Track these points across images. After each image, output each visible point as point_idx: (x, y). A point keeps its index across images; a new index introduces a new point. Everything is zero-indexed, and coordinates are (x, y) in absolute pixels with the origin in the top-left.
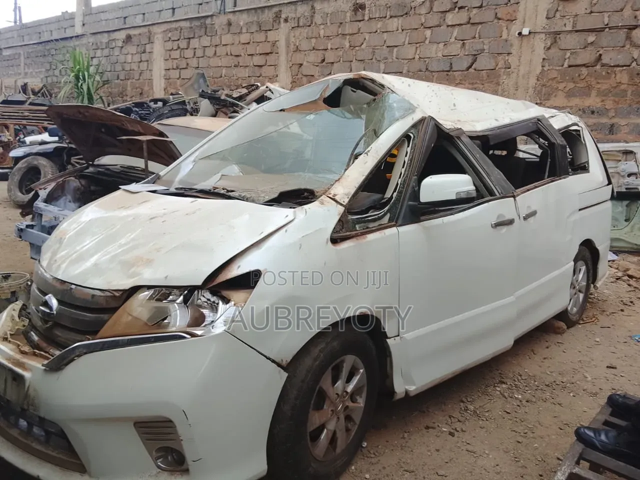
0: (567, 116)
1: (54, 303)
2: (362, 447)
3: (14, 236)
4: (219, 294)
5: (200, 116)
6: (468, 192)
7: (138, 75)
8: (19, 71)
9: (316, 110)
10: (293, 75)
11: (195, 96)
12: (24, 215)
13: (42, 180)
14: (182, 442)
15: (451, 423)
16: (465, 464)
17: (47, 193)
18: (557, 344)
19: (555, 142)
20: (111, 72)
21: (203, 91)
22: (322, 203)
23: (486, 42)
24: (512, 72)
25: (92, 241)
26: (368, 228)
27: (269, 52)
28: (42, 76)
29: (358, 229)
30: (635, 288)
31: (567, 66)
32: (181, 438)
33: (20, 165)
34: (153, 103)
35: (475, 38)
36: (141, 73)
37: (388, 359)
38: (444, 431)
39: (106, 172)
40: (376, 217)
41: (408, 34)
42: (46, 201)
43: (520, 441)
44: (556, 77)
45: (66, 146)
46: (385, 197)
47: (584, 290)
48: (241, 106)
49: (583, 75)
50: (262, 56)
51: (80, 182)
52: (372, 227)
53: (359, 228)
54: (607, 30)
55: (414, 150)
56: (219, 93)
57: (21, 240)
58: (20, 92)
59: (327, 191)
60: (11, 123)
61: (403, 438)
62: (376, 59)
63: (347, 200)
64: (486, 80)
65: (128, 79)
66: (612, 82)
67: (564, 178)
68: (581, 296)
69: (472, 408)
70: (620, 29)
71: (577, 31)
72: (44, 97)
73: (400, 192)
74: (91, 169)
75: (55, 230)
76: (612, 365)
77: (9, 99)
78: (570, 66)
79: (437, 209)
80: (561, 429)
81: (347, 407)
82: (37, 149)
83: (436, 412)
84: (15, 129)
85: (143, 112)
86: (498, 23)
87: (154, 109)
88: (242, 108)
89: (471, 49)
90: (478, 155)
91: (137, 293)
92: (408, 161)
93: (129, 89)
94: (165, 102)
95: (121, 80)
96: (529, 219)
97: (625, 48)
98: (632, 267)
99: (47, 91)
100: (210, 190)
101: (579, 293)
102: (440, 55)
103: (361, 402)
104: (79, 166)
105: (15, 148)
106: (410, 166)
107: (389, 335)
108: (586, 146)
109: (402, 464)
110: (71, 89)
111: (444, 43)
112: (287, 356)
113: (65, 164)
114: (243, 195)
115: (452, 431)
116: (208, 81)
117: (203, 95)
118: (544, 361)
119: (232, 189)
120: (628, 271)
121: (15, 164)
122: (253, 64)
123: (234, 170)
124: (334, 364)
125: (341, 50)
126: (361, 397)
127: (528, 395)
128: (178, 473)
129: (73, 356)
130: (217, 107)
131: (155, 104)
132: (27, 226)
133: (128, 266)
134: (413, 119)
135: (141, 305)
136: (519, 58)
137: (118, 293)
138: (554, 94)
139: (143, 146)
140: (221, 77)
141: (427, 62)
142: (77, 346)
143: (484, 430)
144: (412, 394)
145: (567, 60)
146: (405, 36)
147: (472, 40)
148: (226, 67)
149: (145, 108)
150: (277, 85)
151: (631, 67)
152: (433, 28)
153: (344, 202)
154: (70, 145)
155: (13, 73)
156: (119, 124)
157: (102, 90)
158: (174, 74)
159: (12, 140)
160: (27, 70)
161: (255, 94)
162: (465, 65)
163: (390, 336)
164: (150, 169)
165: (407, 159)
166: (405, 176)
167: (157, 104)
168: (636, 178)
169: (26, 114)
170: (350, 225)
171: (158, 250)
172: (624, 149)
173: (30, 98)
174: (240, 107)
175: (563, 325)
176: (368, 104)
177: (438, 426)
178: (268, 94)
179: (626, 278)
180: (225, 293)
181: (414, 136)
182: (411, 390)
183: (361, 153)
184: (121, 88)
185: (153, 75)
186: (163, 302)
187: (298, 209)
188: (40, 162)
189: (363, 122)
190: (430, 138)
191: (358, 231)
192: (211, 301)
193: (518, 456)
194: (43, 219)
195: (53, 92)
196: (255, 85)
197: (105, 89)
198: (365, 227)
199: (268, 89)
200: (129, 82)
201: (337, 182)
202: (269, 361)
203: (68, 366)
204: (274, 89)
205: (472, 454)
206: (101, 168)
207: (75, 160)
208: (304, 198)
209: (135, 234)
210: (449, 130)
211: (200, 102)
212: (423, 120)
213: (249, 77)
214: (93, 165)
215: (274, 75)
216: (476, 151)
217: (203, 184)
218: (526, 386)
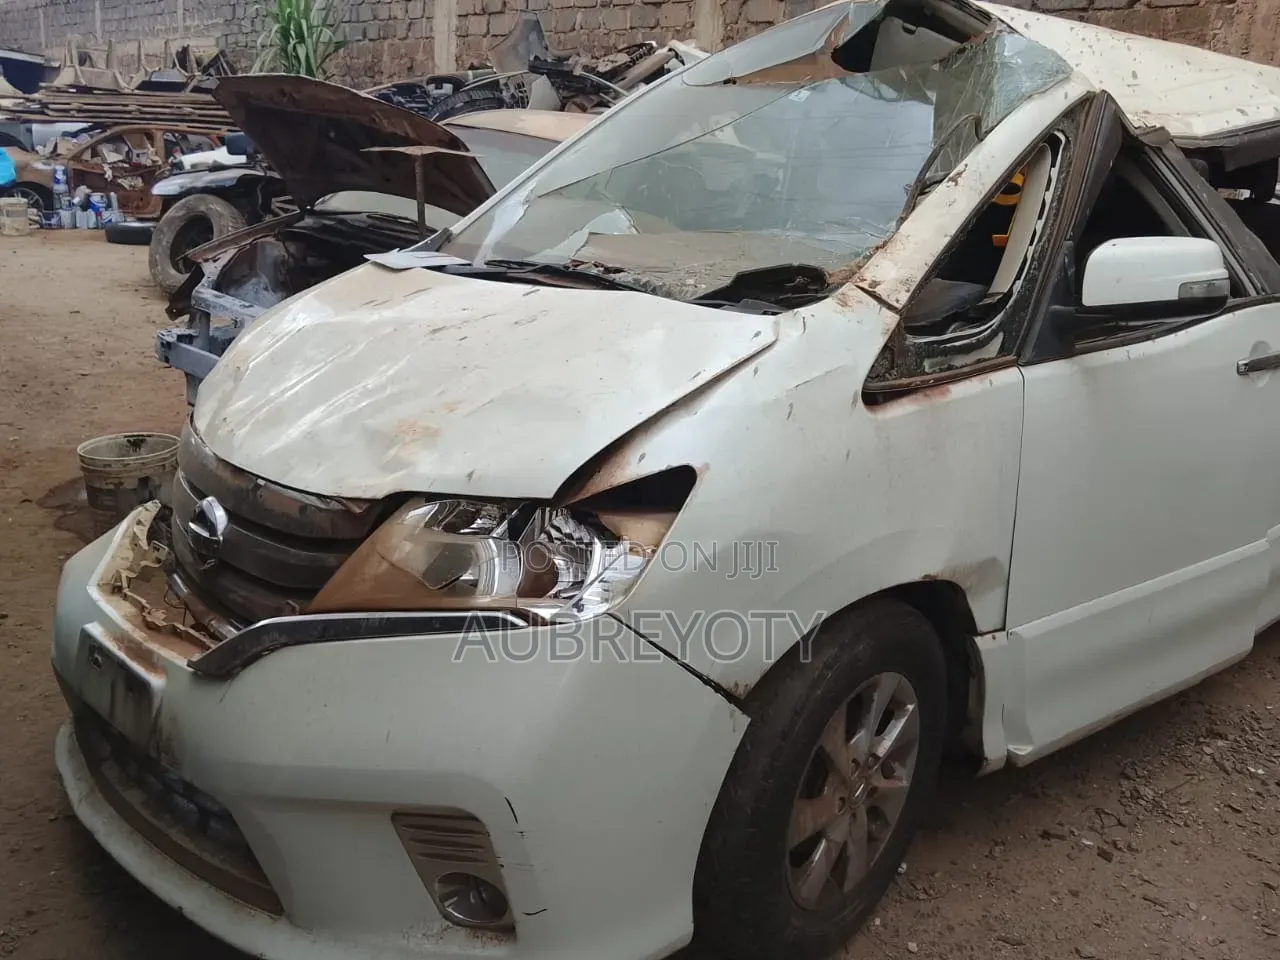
1: (220, 516)
2: (899, 874)
3: (153, 359)
4: (593, 520)
5: (532, 108)
6: (1210, 283)
7: (405, 27)
8: (175, 25)
9: (813, 80)
10: (728, 21)
11: (518, 70)
12: (173, 314)
13: (213, 240)
14: (502, 870)
15: (1103, 827)
16: (1144, 933)
17: (220, 268)
20: (352, 24)
21: (536, 58)
22: (844, 304)
24: (1239, 12)
25: (304, 379)
26: (950, 368)
28: (218, 34)
29: (927, 370)
32: (500, 862)
33: (171, 213)
34: (432, 86)
36: (410, 24)
37: (973, 683)
38: (1086, 846)
39: (339, 226)
40: (974, 340)
42: (217, 286)
43: (1274, 884)
45: (263, 174)
46: (991, 291)
48: (615, 91)
51: (286, 248)
52: (962, 367)
53: (931, 367)
55: (1067, 176)
56: (570, 61)
57: (167, 365)
58: (174, 65)
59: (855, 273)
60: (157, 129)
61: (991, 856)
63: (904, 297)
64: (1173, 30)
65: (384, 38)
69: (1149, 793)
72: (220, 74)
73: (1031, 281)
74: (308, 221)
75: (231, 347)
77: (153, 80)
79: (1123, 324)
81: (874, 789)
82: (207, 179)
83: (1065, 798)
84: (166, 140)
85: (413, 105)
87: (435, 98)
88: (617, 96)
90: (1204, 194)
91: (402, 508)
92: (1052, 202)
93: (386, 58)
94: (458, 84)
95: (371, 40)
99: (227, 63)
100: (569, 268)
103: (903, 778)
104: (284, 215)
105: (162, 177)
106: (1056, 214)
107: (981, 626)
109: (993, 923)
110: (274, 59)
112: (747, 677)
113: (260, 209)
114: (644, 280)
115: (1105, 847)
116: (546, 38)
117: (536, 68)
119: (618, 266)
121: (164, 210)
123: (618, 221)
124: (853, 695)
126: (903, 765)
128: (489, 934)
129: (260, 648)
130: (565, 93)
131: (437, 88)
132: (181, 338)
133: (383, 441)
134: (1066, 96)
135: (411, 538)
137: (360, 508)
139: (414, 169)
140: (574, 29)
142: (263, 626)
143: (1182, 849)
144: (1020, 764)
148: (585, 7)
149: (418, 97)
150: (694, 45)
153: (897, 301)
154: (270, 174)
155: (163, 28)
156: (363, 119)
157: (334, 62)
158: (477, 25)
159: (160, 163)
160: (189, 22)
161: (646, 65)
163: (984, 630)
164: (429, 223)
165: (1049, 196)
166: (1044, 239)
167: (441, 88)
169: (188, 110)
170: (911, 360)
171: (451, 408)
173: (194, 76)
174: (613, 94)
176: (944, 62)
177: (1072, 832)
178: (672, 65)
180: (609, 520)
181: (1067, 138)
182: (1020, 753)
183: (938, 179)
184: (370, 58)
185: (434, 28)
186: (462, 531)
187: (785, 317)
188: (211, 206)
189: (931, 109)
190: (1106, 144)
191: (928, 374)
192: (573, 539)
193: (1271, 921)
194: (211, 324)
195: (238, 66)
196: (645, 45)
197: (340, 60)
198: (946, 366)
199: (673, 53)
200: (386, 44)
201: (880, 250)
202: (708, 687)
203: (247, 670)
204: (686, 53)
205: (1158, 908)
206: (329, 219)
207: (279, 205)
208: (796, 289)
209: (396, 368)
210: (1137, 132)
211: (531, 84)
212: (1087, 101)
213: (632, 28)
214: (313, 213)
215: (686, 23)
216: (1201, 185)
217: (548, 252)
218: (1273, 746)
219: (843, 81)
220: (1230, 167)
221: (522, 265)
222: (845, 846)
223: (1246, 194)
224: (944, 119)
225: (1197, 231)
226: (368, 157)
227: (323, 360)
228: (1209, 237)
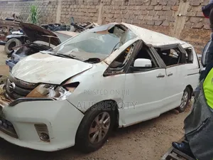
0: (188, 44)
1: (14, 85)
2: (107, 141)
3: (4, 63)
4: (65, 88)
6: (149, 65)
10: (103, 21)
11: (69, 24)
12: (8, 57)
15: (136, 137)
18: (175, 117)
20: (43, 13)
21: (72, 23)
22: (102, 63)
23: (167, 17)
24: (174, 28)
26: (116, 73)
28: (20, 12)
32: (48, 131)
33: (9, 41)
34: (55, 25)
36: (53, 15)
38: (133, 139)
39: (37, 46)
42: (16, 53)
44: (188, 31)
45: (25, 36)
48: (84, 29)
49: (197, 31)
50: (93, 13)
51: (28, 49)
53: (113, 72)
56: (77, 24)
57: (7, 65)
59: (104, 60)
61: (120, 140)
63: (110, 63)
64: (165, 29)
65: (48, 16)
67: (184, 64)
68: (185, 103)
71: (197, 17)
72: (20, 19)
73: (128, 63)
78: (193, 28)
81: (103, 128)
82: (16, 36)
84: (9, 29)
86: (171, 11)
89: (162, 19)
91: (40, 85)
93: (48, 19)
94: (59, 25)
96: (170, 76)
102: (151, 19)
103: (108, 127)
104: (28, 43)
105: (8, 35)
106: (132, 55)
109: (118, 148)
111: (153, 16)
113: (24, 42)
114: (78, 58)
115: (136, 140)
116: (74, 20)
118: (170, 122)
119: (75, 56)
122: (90, 16)
124: (100, 114)
130: (76, 29)
132: (9, 61)
133: (38, 76)
135: (41, 89)
136: (177, 24)
138: (187, 37)
139: (49, 39)
141: (147, 22)
146: (140, 12)
147: (162, 16)
148: (81, 16)
149: (53, 27)
150: (97, 24)
152: (150, 11)
155: (11, 10)
157: (39, 19)
158: (64, 16)
159: (8, 32)
160: (15, 9)
162: (159, 24)
164: (50, 46)
166: (130, 58)
169: (14, 24)
170: (110, 71)
171: (48, 72)
175: (178, 111)
176: (122, 33)
178: (93, 26)
180: (68, 88)
181: (135, 45)
182: (124, 125)
185: (57, 16)
186: (48, 88)
187: (94, 64)
188: (16, 40)
189: (120, 39)
190: (140, 46)
194: (14, 59)
196: (89, 23)
201: (108, 57)
210: (148, 45)
211: (71, 27)
214: (33, 43)
215: (96, 20)
219: (109, 34)
221: (62, 54)
222: (98, 135)
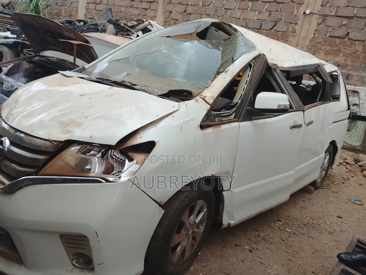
0: (332, 66)
2: (199, 255)
4: (126, 154)
5: (107, 33)
6: (285, 106)
7: (70, 3)
9: (191, 40)
10: (166, 17)
11: (104, 22)
13: (4, 61)
14: (92, 252)
15: (250, 244)
16: (259, 271)
17: (8, 69)
18: (309, 200)
19: (327, 80)
20: (53, 0)
21: (110, 19)
22: (197, 102)
23: (284, 15)
24: (296, 35)
25: (39, 105)
27: (152, 1)
29: (216, 121)
30: (350, 170)
31: (328, 36)
32: (92, 249)
34: (77, 22)
35: (278, 11)
36: (71, 3)
37: (221, 204)
38: (246, 248)
39: (47, 61)
40: (228, 114)
41: (238, 3)
42: (7, 75)
43: (291, 259)
44: (321, 42)
45: (21, 41)
46: (233, 101)
47: (326, 169)
48: (132, 32)
49: (337, 43)
50: (148, 3)
51: (29, 65)
52: (225, 121)
53: (217, 120)
54: (355, 18)
55: (253, 74)
56: (120, 22)
59: (200, 94)
61: (222, 251)
62: (217, 15)
63: (212, 101)
64: (280, 38)
65: (63, 6)
66: (353, 49)
67: (328, 103)
68: (324, 172)
69: (262, 235)
70: (363, 18)
71: (338, 16)
72: (9, 10)
73: (242, 100)
74: (37, 58)
75: (13, 94)
76: (340, 216)
78: (330, 37)
79: (264, 113)
80: (314, 254)
81: (194, 232)
82: (3, 41)
83: (241, 236)
85: (71, 27)
86: (293, 4)
87: (78, 26)
89: (274, 18)
90: (285, 83)
91: (70, 147)
92: (249, 81)
93: (63, 12)
94: (85, 23)
95: (59, 6)
96: (309, 126)
97: (364, 31)
98: (349, 158)
99: (12, 6)
101: (323, 171)
102: (255, 18)
103: (202, 228)
104: (28, 55)
106: (250, 84)
108: (340, 85)
109: (222, 268)
111: (259, 12)
112: (164, 199)
113: (19, 52)
114: (143, 88)
115: (251, 249)
116: (113, 13)
117: (110, 22)
118: (302, 209)
119: (136, 84)
120: (346, 160)
122: (142, 7)
124: (191, 206)
125: (197, 7)
126: (202, 226)
127: (295, 230)
128: (86, 270)
129: (23, 185)
130: (117, 30)
131: (79, 23)
133: (65, 125)
135: (72, 155)
136: (301, 27)
137: (56, 144)
138: (318, 52)
139: (74, 47)
140: (121, 12)
141: (247, 22)
142: (24, 179)
143: (270, 250)
144: (232, 226)
145: (329, 33)
146: (236, 4)
147: (276, 13)
148: (125, 7)
149: (72, 25)
150: (155, 22)
151: (365, 42)
152: (254, 2)
153: (210, 102)
154: (24, 42)
156: (59, 31)
157: (47, 10)
158: (92, 6)
161: (141, 26)
162: (270, 27)
163: (225, 190)
165: (248, 79)
166: (246, 90)
167: (80, 23)
168: (357, 107)
170: (213, 118)
171: (86, 117)
172: (353, 89)
175: (312, 188)
176: (225, 40)
177: (243, 245)
178: (149, 27)
179: (345, 164)
180: (130, 154)
181: (254, 65)
182: (231, 223)
183: (222, 71)
184: (58, 11)
185: (79, 5)
186: (87, 154)
187: (182, 103)
188: (3, 49)
189: (220, 52)
190: (263, 67)
191: (216, 122)
192: (119, 159)
193: (290, 269)
194: (3, 86)
195: (15, 7)
196: (142, 20)
197: (48, 10)
198: (221, 120)
199: (149, 24)
200: (63, 7)
201: (207, 88)
202: (154, 202)
203: (17, 192)
204: (153, 24)
205: (263, 265)
206: (45, 58)
207: (26, 51)
208: (184, 96)
209: (69, 104)
210: (270, 65)
211: (108, 26)
212: (259, 56)
213: (138, 15)
214: (39, 56)
215: (154, 16)
216: (284, 79)
217: (115, 77)
218: (293, 224)
219: (198, 41)
220: (291, 76)
221: (107, 80)
222: (185, 247)
223: (295, 83)
224: (223, 55)
225: (283, 92)
226: (59, 42)
227: (46, 100)
228: (286, 94)
